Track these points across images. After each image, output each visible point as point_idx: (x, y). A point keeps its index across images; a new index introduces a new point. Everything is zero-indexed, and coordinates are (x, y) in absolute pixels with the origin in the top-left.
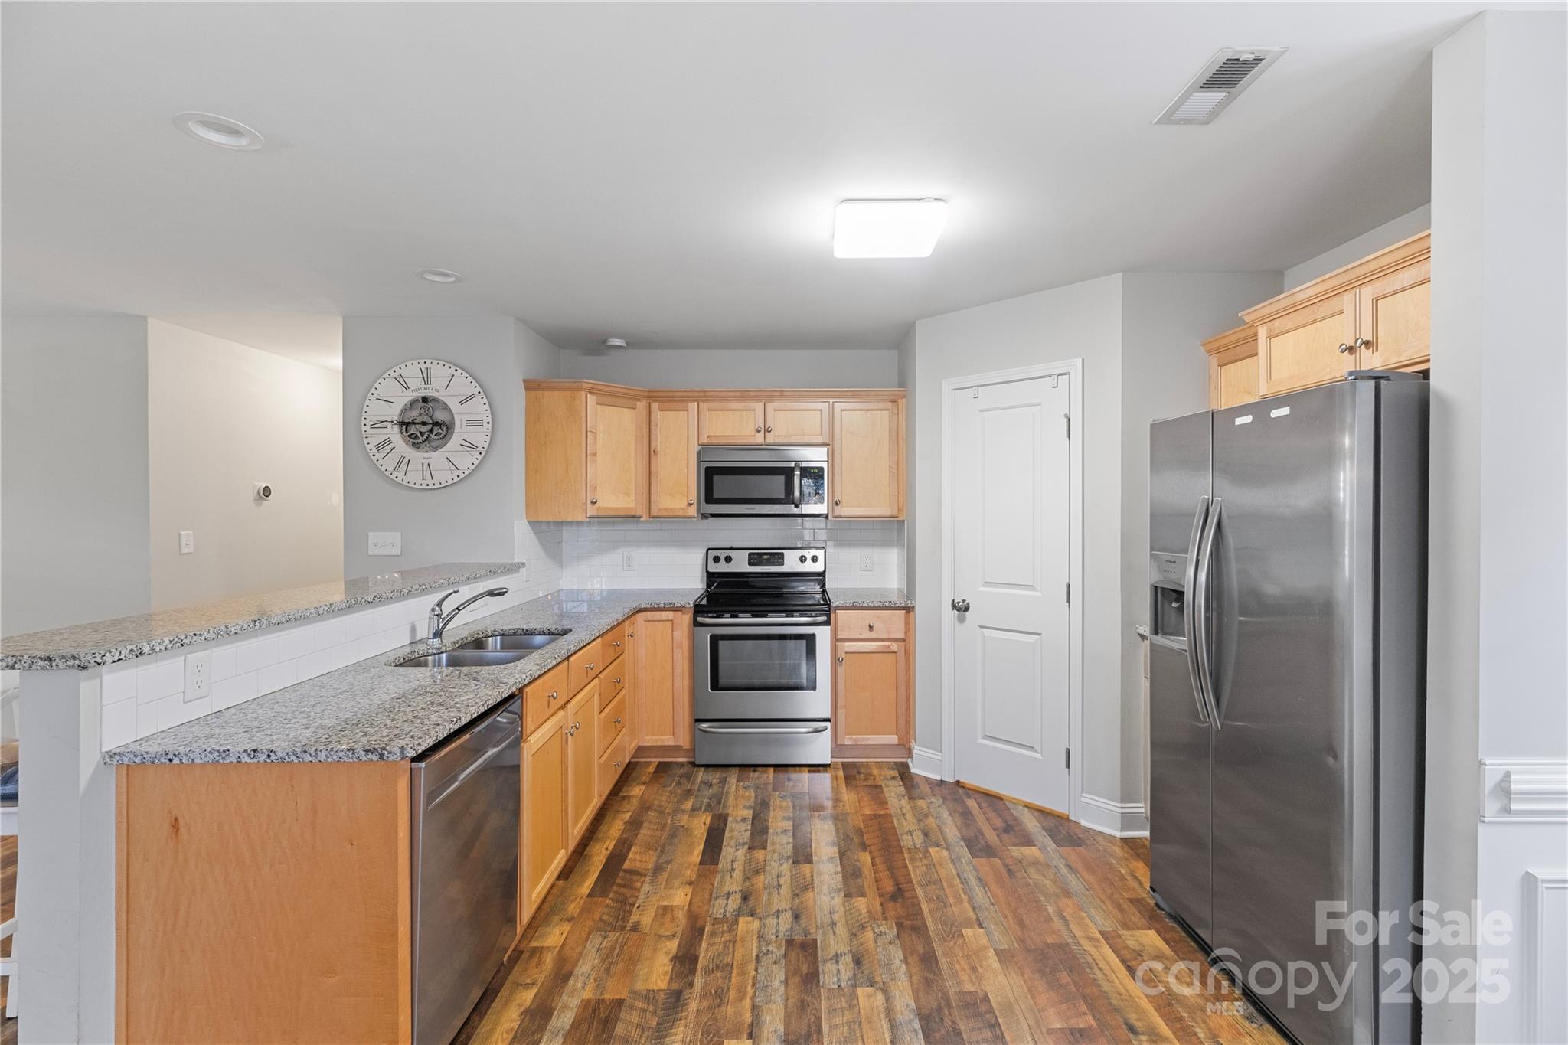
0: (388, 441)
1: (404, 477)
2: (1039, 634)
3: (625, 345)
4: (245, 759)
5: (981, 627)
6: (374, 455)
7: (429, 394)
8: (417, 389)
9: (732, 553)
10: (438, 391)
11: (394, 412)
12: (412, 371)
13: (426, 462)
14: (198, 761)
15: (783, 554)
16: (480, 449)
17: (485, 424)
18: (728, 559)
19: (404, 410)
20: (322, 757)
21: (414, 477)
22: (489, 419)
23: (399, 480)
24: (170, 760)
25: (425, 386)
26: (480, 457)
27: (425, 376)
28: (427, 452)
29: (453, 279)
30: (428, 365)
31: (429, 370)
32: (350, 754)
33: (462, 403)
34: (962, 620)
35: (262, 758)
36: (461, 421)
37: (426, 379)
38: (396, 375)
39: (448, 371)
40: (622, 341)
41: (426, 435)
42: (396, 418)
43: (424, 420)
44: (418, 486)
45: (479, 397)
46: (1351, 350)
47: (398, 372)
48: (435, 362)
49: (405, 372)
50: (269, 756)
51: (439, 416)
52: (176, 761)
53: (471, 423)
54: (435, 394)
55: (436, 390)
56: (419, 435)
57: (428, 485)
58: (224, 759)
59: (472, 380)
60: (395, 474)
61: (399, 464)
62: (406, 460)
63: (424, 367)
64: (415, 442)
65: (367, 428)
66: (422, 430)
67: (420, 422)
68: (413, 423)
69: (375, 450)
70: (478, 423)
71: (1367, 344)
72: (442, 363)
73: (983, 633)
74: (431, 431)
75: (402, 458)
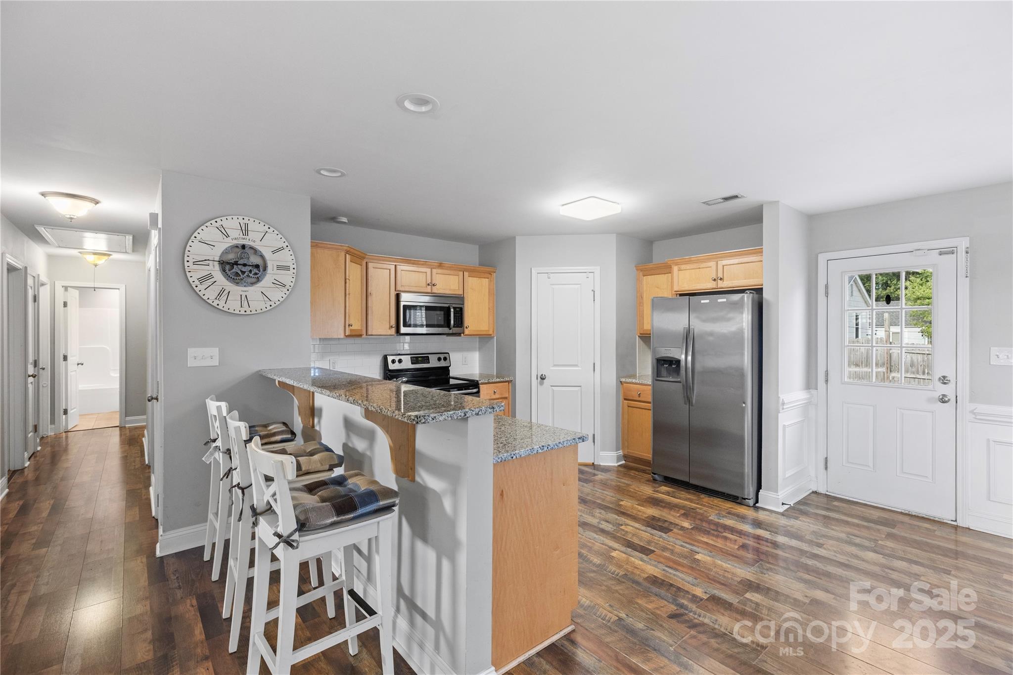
0: (210, 276)
1: (224, 305)
2: (580, 386)
3: (347, 221)
4: (540, 451)
5: (551, 386)
6: (196, 286)
7: (247, 243)
8: (236, 237)
9: (402, 357)
10: (254, 242)
11: (216, 253)
12: (232, 224)
13: (244, 294)
14: (523, 456)
15: (428, 357)
16: (287, 287)
17: (291, 269)
18: (400, 361)
19: (225, 252)
20: (565, 445)
21: (233, 305)
22: (294, 266)
23: (220, 307)
24: (512, 458)
25: (244, 237)
26: (288, 293)
27: (243, 228)
28: (245, 286)
29: (339, 174)
30: (246, 221)
31: (247, 225)
32: (574, 441)
33: (274, 252)
34: (541, 384)
35: (546, 449)
36: (273, 266)
37: (244, 231)
38: (218, 225)
39: (262, 228)
40: (346, 219)
41: (246, 274)
42: (217, 259)
43: (245, 262)
44: (237, 312)
45: (287, 250)
46: (715, 280)
47: (220, 223)
48: (252, 220)
49: (226, 223)
50: (548, 448)
51: (255, 260)
52: (514, 457)
53: (279, 268)
54: (251, 244)
55: (253, 239)
56: (240, 273)
57: (245, 311)
58: (532, 452)
59: (282, 237)
60: (216, 302)
61: (220, 295)
62: (226, 292)
63: (242, 222)
64: (236, 279)
65: (191, 264)
66: (243, 270)
67: (242, 263)
68: (236, 263)
69: (197, 282)
70: (287, 268)
71: (721, 279)
72: (258, 221)
73: (552, 389)
74: (250, 271)
75: (223, 290)
